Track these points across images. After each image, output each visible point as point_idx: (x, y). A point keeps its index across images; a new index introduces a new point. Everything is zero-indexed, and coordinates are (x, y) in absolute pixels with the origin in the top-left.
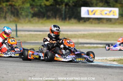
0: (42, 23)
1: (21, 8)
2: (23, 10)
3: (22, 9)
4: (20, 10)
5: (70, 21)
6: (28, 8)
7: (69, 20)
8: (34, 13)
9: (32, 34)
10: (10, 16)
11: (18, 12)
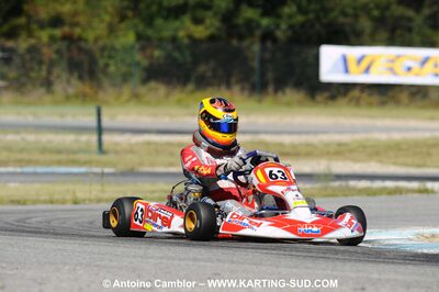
0: (179, 102)
1: (103, 49)
2: (110, 57)
3: (109, 51)
4: (102, 56)
5: (280, 95)
6: (128, 50)
7: (276, 91)
8: (151, 65)
9: (156, 144)
10: (65, 76)
11: (93, 62)
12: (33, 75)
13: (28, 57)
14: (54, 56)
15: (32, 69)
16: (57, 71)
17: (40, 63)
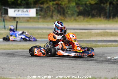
12: (48, 14)
13: (47, 9)
14: (54, 9)
15: (48, 13)
16: (54, 13)
17: (50, 11)
